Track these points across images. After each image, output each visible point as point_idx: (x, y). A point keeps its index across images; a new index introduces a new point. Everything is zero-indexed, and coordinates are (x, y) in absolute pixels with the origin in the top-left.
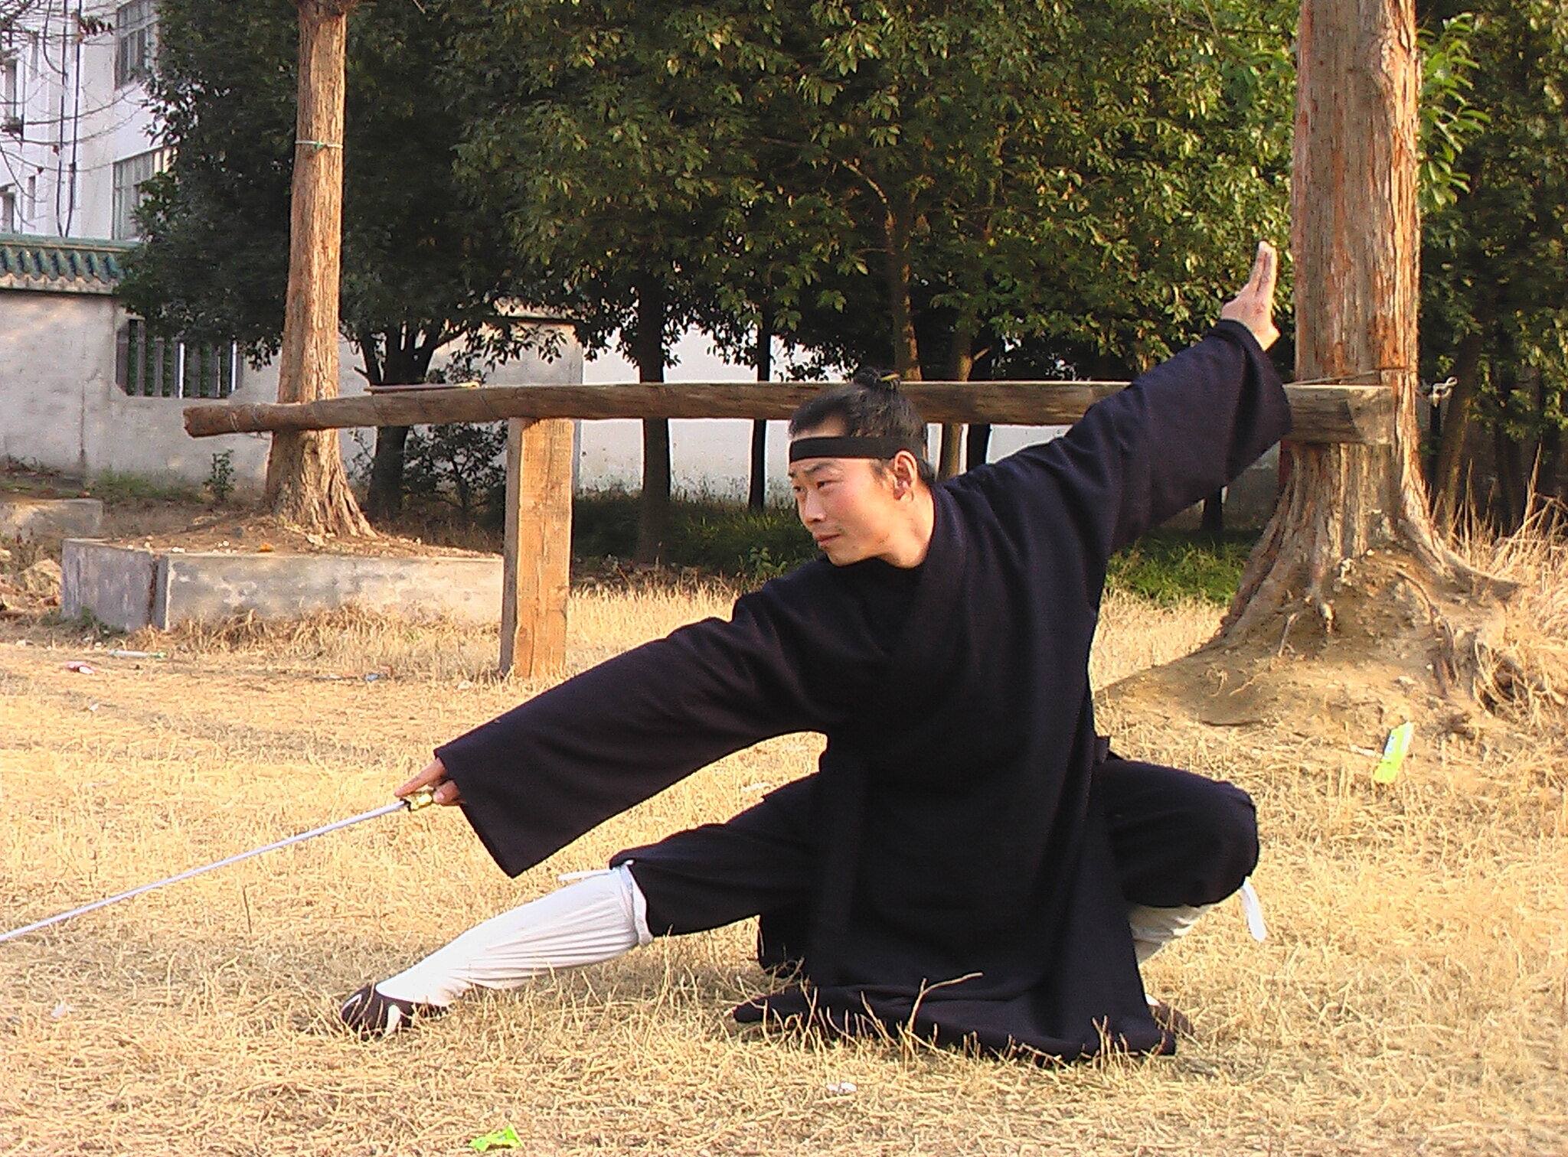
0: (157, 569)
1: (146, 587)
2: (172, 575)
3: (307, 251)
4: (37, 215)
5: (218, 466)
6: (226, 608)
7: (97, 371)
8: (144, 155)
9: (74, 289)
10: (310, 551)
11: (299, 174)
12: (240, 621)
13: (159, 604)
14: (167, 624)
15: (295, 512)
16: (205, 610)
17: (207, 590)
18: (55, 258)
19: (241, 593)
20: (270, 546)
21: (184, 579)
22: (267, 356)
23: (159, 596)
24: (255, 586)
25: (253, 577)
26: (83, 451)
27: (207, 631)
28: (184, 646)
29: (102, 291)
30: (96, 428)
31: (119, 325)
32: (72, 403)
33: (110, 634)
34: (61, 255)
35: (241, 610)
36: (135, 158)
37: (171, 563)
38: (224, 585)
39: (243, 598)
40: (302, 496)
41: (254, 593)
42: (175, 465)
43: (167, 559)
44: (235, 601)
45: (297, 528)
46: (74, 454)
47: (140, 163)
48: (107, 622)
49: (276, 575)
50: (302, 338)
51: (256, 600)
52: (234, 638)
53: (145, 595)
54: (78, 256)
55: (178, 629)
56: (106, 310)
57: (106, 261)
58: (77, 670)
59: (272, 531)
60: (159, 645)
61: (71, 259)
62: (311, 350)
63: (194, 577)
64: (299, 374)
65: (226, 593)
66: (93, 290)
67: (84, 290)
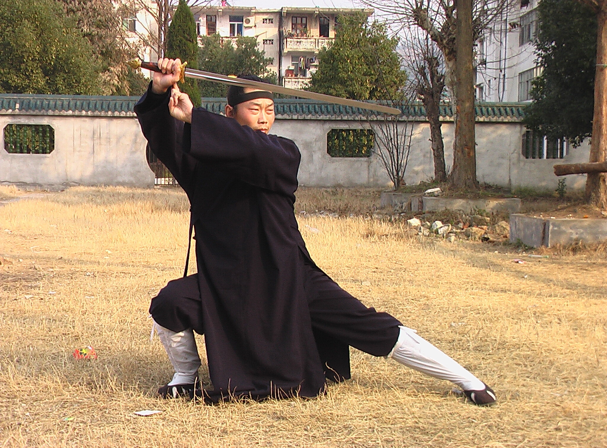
0: (545, 225)
1: (541, 231)
2: (551, 227)
3: (601, 105)
4: (491, 93)
5: (561, 184)
6: (571, 239)
7: (515, 150)
8: (530, 70)
9: (506, 120)
10: (603, 217)
11: (598, 77)
12: (577, 244)
13: (546, 237)
14: (549, 245)
15: (596, 204)
16: (563, 240)
17: (564, 232)
18: (499, 110)
19: (577, 234)
20: (587, 216)
21: (556, 228)
22: (579, 143)
23: (546, 234)
24: (582, 231)
25: (582, 227)
26: (510, 180)
27: (564, 248)
28: (556, 253)
29: (517, 121)
30: (515, 171)
31: (523, 133)
32: (506, 162)
33: (529, 249)
34: (502, 109)
35: (577, 240)
36: (527, 71)
37: (551, 223)
38: (571, 231)
39: (577, 236)
40: (599, 197)
41: (582, 233)
42: (544, 184)
43: (548, 221)
44: (575, 236)
45: (597, 209)
46: (507, 181)
47: (529, 73)
48: (527, 244)
49: (590, 227)
50: (599, 138)
51: (583, 236)
52: (575, 250)
53: (541, 235)
54: (508, 109)
55: (554, 247)
56: (518, 128)
57: (518, 110)
58: (518, 262)
59: (588, 211)
60: (546, 254)
61: (506, 110)
62: (602, 143)
63: (560, 228)
64: (598, 152)
65: (571, 234)
66: (513, 121)
67: (510, 121)
